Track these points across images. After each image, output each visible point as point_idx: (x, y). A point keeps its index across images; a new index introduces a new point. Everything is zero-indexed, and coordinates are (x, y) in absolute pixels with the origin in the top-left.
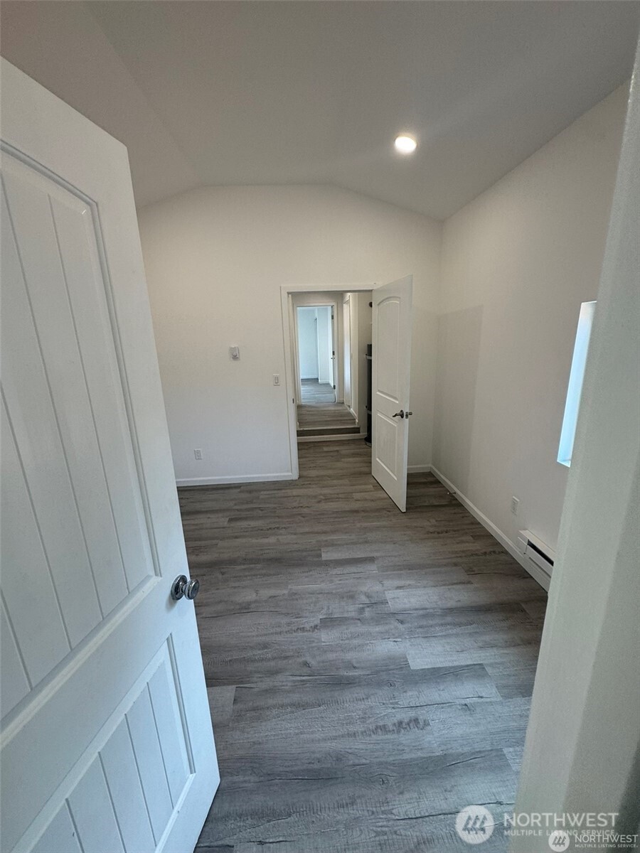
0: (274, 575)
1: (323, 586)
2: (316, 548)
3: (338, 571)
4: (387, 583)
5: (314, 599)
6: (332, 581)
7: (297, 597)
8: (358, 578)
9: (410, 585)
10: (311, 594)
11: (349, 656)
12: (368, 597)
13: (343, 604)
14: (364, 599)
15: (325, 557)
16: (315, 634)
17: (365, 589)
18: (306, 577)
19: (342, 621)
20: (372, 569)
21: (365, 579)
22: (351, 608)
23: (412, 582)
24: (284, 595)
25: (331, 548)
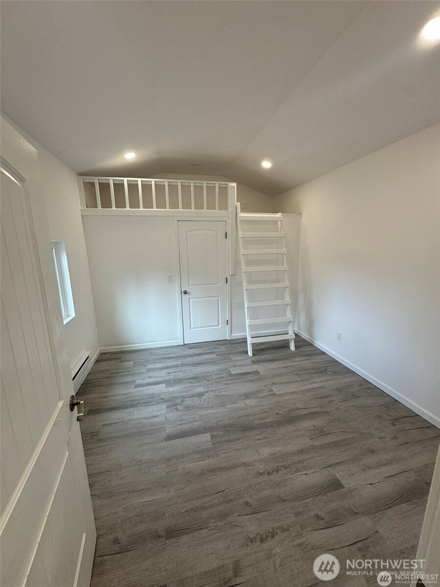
0: (242, 416)
1: (206, 412)
2: (217, 445)
3: (197, 424)
4: (162, 419)
5: (210, 404)
6: (200, 416)
7: (221, 404)
8: (182, 420)
9: (148, 419)
10: (212, 407)
11: (189, 385)
12: (177, 409)
13: (193, 404)
14: (180, 407)
15: (207, 437)
16: (206, 390)
17: (178, 413)
18: (218, 417)
19: (193, 396)
20: (170, 430)
21: (177, 420)
22: (187, 402)
23: (144, 421)
24: (229, 405)
25: (204, 447)
